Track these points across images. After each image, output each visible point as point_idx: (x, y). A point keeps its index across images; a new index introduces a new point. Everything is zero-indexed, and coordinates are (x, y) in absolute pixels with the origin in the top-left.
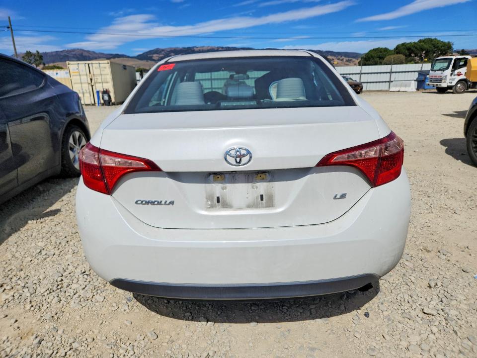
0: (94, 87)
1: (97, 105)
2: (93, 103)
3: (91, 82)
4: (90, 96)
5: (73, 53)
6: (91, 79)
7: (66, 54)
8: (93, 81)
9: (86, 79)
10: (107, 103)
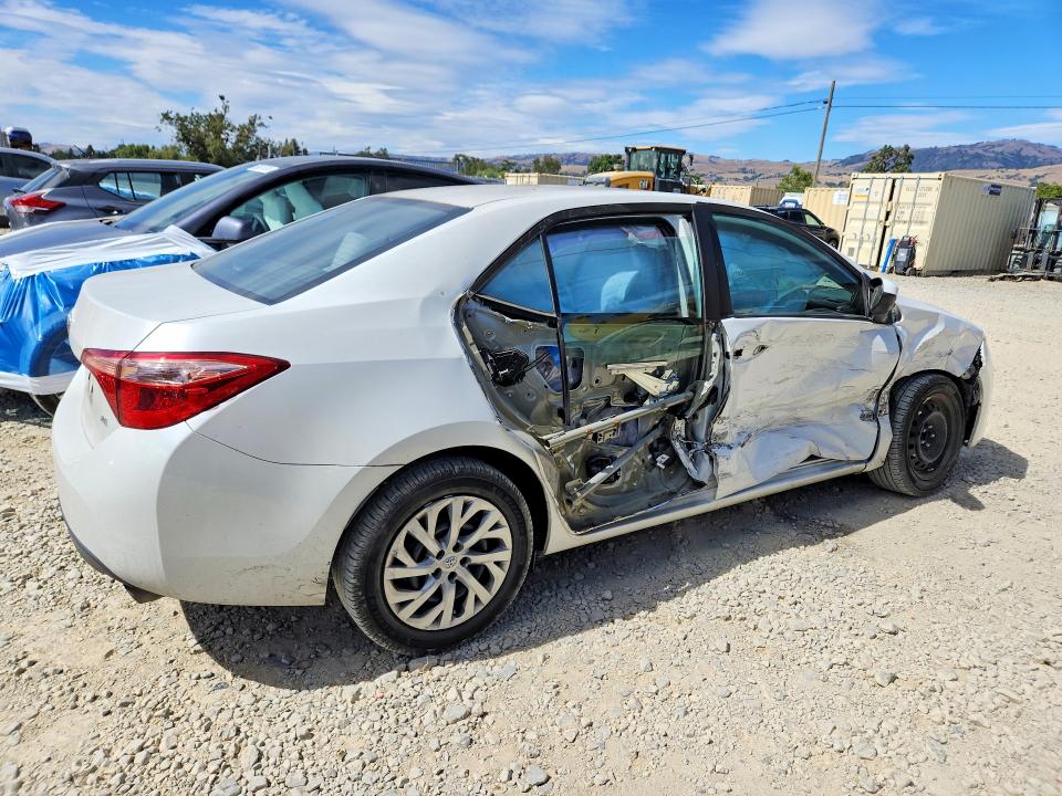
0: (888, 230)
1: (880, 269)
2: (874, 264)
3: (887, 219)
4: (873, 248)
5: (999, 149)
6: (888, 214)
7: (980, 152)
8: (891, 218)
9: (876, 211)
10: (899, 270)
